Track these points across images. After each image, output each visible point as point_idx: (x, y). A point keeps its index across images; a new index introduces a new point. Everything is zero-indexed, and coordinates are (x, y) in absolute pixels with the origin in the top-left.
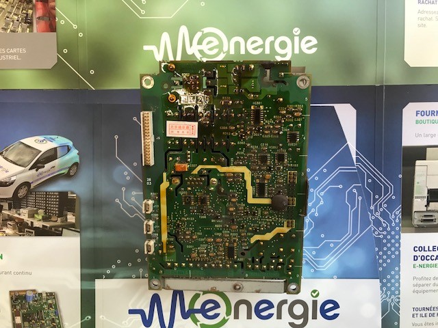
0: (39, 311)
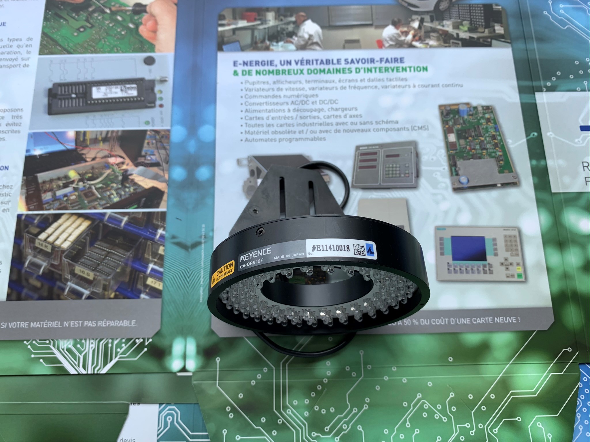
0: (476, 127)
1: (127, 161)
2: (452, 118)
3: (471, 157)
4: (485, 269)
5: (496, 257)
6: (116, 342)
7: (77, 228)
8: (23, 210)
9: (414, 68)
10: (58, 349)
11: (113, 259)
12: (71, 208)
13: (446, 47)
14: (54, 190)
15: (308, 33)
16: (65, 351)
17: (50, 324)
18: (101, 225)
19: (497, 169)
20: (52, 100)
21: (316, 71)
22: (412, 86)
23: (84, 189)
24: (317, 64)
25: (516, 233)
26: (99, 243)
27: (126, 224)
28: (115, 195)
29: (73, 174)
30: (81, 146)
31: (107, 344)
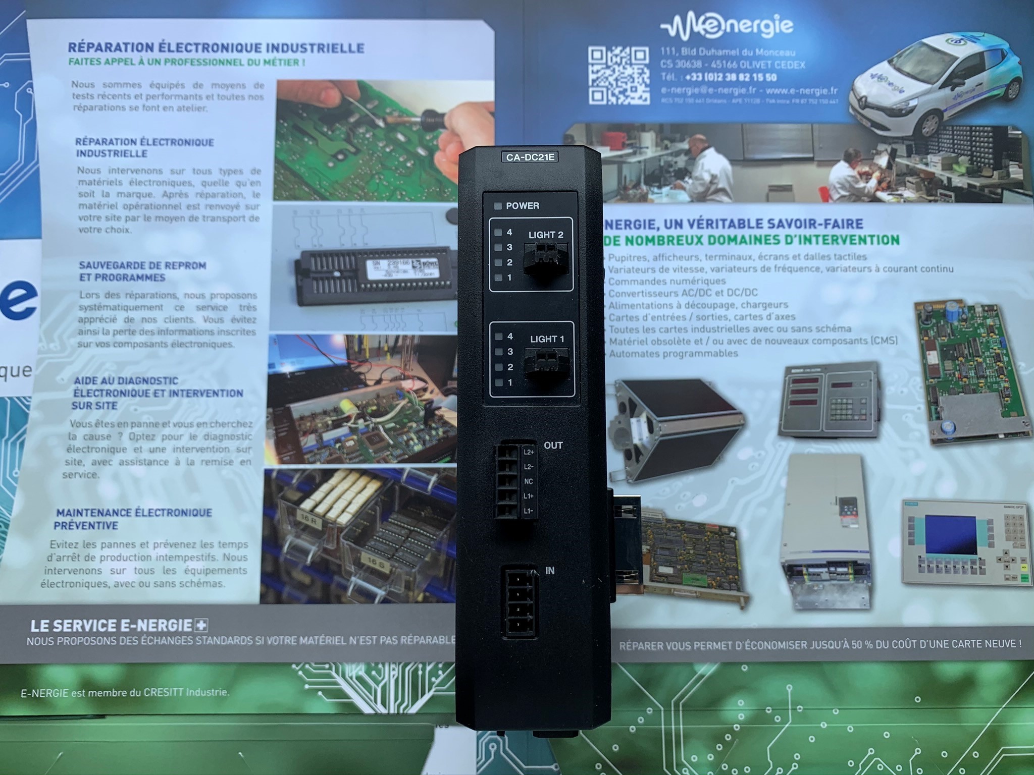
1: (431, 386)
2: (934, 325)
3: (961, 390)
4: (974, 567)
5: (992, 549)
6: (429, 668)
7: (360, 492)
8: (272, 462)
9: (878, 236)
10: (344, 676)
11: (418, 541)
12: (348, 461)
13: (930, 201)
14: (320, 431)
15: (708, 171)
16: (354, 679)
17: (329, 640)
18: (397, 487)
19: (999, 410)
20: (301, 280)
21: (722, 240)
22: (874, 268)
23: (365, 430)
24: (724, 227)
25: (1023, 512)
26: (395, 516)
27: (435, 487)
28: (416, 441)
29: (347, 406)
30: (356, 359)
31: (416, 670)
